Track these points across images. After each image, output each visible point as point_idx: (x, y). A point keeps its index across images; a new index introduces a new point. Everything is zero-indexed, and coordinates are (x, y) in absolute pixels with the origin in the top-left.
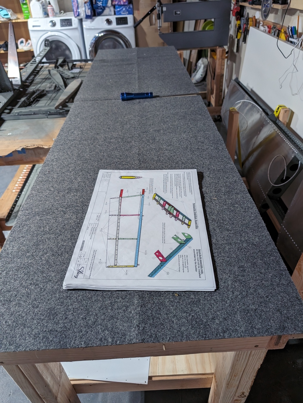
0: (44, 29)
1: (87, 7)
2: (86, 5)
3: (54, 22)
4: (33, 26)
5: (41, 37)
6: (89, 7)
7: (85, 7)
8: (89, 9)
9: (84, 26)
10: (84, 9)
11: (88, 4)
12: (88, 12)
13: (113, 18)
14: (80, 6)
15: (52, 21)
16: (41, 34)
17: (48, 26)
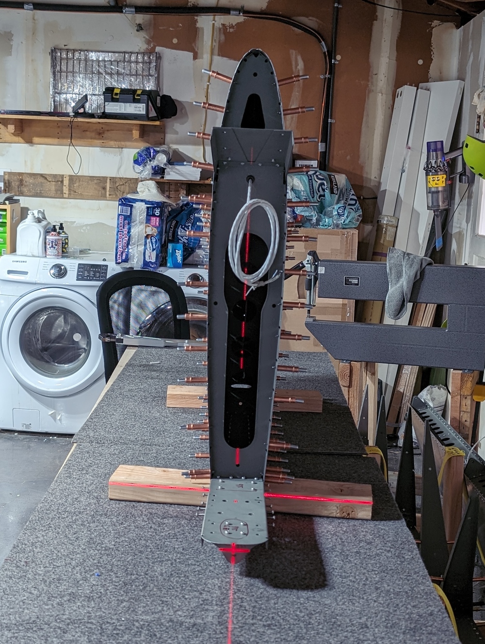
1: (149, 245)
2: (148, 240)
6: (155, 246)
7: (145, 245)
8: (154, 250)
10: (141, 248)
12: (150, 257)
14: (132, 242)
17: (47, 276)
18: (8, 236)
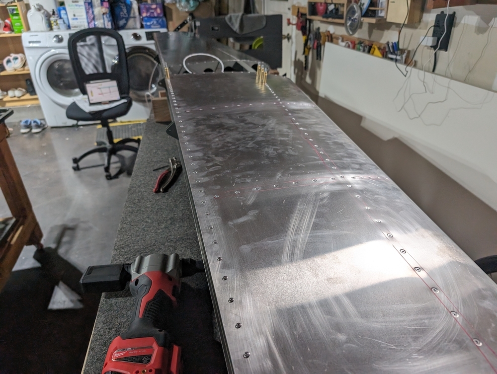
0: (47, 45)
1: (106, 19)
2: (105, 16)
3: (60, 37)
4: (30, 42)
5: (41, 56)
6: (109, 19)
7: (104, 19)
8: (109, 21)
9: (103, 42)
10: (102, 21)
11: (108, 16)
12: (108, 25)
13: (142, 32)
14: (96, 18)
15: (57, 36)
16: (41, 51)
17: (53, 42)
18: (22, 21)
